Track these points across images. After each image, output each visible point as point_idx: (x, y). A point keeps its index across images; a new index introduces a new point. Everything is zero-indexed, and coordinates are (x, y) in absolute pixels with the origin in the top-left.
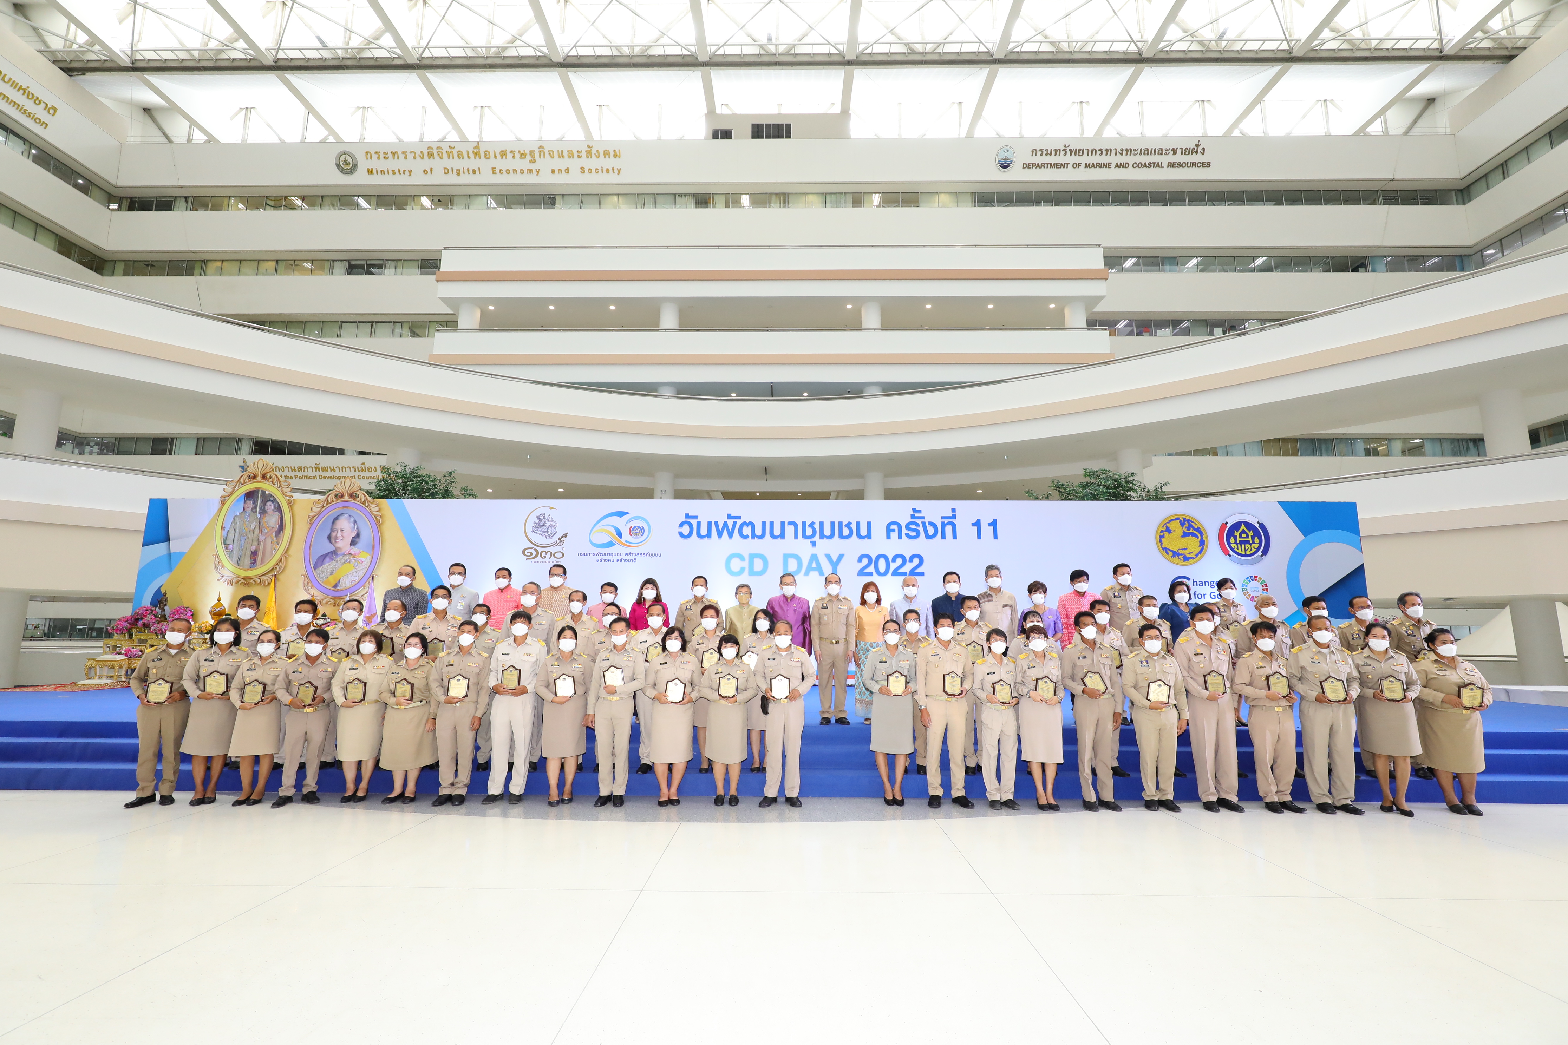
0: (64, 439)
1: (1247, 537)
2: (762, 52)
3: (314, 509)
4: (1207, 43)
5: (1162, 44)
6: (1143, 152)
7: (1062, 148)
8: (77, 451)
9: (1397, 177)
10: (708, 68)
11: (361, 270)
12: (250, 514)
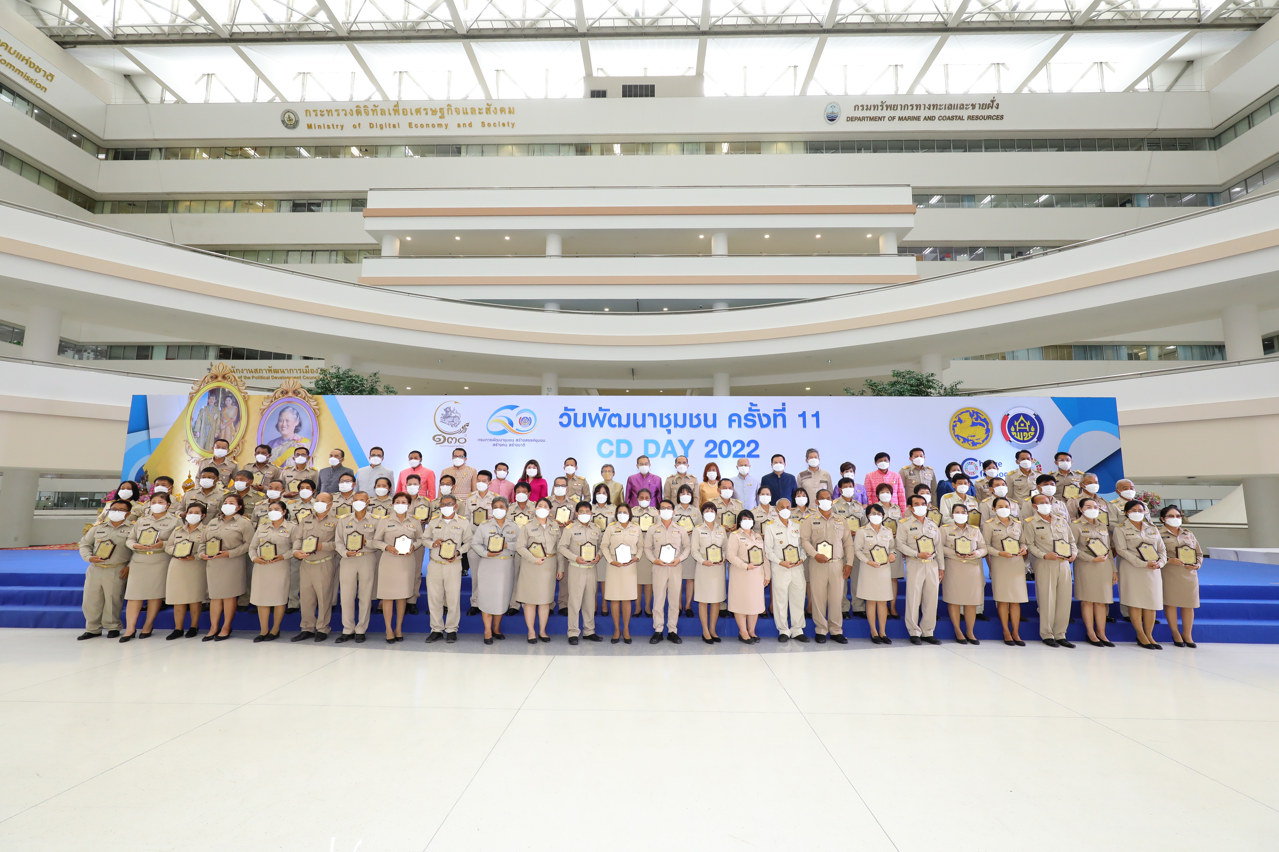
0: (64, 347)
1: (1025, 426)
2: (631, 25)
3: (265, 403)
4: (1002, 15)
5: (965, 16)
6: (947, 107)
7: (880, 104)
8: (77, 356)
9: (1160, 127)
10: (586, 39)
11: (303, 208)
12: (213, 407)
